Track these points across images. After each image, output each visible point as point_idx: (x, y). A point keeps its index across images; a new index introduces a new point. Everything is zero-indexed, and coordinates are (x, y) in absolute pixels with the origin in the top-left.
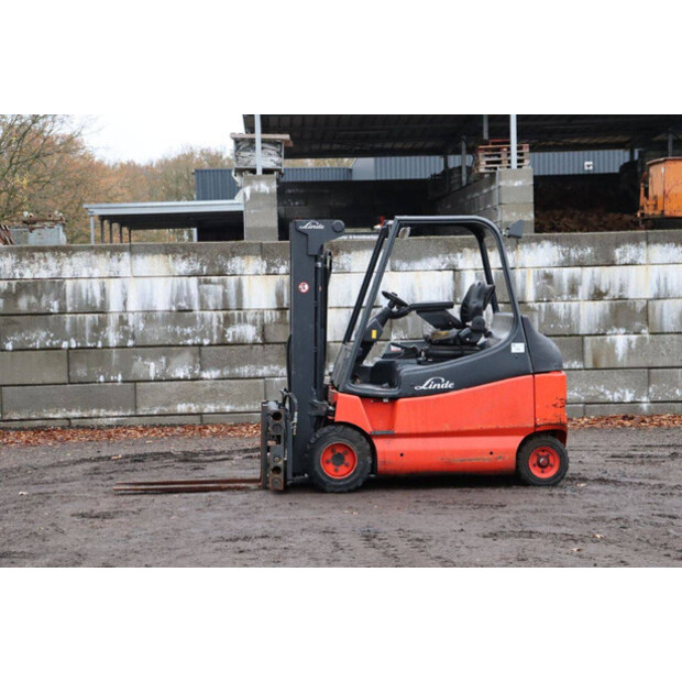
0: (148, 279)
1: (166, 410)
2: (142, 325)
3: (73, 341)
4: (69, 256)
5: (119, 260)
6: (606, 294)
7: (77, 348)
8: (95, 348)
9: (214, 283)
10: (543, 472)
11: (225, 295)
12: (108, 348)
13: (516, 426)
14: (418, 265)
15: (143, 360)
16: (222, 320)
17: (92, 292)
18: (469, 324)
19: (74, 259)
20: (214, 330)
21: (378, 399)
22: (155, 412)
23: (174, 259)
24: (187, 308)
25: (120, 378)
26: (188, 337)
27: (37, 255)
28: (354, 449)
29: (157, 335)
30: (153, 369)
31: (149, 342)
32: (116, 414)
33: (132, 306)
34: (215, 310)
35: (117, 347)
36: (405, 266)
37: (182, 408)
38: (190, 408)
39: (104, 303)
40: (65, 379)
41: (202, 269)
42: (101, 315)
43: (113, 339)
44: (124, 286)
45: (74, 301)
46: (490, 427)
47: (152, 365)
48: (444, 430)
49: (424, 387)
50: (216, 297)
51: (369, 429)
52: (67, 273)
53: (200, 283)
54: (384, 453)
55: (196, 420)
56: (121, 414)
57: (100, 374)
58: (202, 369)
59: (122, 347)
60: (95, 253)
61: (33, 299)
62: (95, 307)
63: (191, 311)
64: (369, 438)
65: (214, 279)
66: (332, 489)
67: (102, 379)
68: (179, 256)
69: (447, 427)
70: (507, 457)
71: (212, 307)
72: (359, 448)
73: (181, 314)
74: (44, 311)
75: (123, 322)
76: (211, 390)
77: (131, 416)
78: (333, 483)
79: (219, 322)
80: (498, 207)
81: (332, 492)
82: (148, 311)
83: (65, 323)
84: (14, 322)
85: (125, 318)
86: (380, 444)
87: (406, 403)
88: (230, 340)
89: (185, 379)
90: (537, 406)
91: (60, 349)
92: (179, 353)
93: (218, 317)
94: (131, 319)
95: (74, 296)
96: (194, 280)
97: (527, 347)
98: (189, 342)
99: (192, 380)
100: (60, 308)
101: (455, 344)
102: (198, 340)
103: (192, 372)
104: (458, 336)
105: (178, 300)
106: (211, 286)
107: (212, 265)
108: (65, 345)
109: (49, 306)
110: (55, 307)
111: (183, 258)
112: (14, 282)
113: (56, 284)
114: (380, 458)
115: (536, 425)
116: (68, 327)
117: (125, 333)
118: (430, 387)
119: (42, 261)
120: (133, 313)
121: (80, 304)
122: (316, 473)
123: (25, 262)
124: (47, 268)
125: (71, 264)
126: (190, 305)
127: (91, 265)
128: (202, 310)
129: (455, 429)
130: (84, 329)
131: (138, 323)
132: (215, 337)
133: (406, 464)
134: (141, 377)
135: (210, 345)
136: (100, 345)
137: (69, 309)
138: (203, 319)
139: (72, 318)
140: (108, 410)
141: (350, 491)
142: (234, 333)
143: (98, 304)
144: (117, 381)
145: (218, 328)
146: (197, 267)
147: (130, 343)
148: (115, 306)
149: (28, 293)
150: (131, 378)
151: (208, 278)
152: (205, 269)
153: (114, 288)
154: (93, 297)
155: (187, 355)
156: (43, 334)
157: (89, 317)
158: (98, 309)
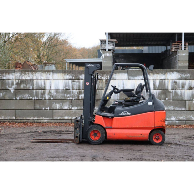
0: (57, 80)
1: (61, 118)
2: (55, 94)
3: (36, 98)
4: (35, 73)
5: (49, 75)
6: (193, 88)
7: (37, 100)
8: (42, 100)
9: (76, 82)
10: (157, 141)
11: (79, 85)
12: (46, 100)
13: (149, 126)
14: (136, 78)
15: (55, 103)
16: (78, 93)
17: (42, 84)
18: (137, 96)
19: (37, 74)
20: (76, 96)
21: (108, 117)
22: (58, 119)
23: (65, 74)
24: (68, 89)
25: (48, 108)
26: (68, 97)
27: (26, 72)
28: (100, 132)
29: (59, 96)
30: (58, 106)
31: (57, 99)
32: (47, 119)
33: (52, 88)
34: (77, 90)
35: (48, 100)
36: (132, 78)
37: (66, 118)
38: (68, 118)
39: (45, 87)
40: (33, 108)
41: (73, 78)
42: (44, 90)
43: (47, 97)
44: (50, 82)
45: (36, 86)
46: (141, 127)
47: (58, 105)
48: (127, 127)
49: (121, 114)
50: (77, 86)
51: (105, 126)
52: (35, 78)
53: (72, 82)
54: (109, 133)
55: (70, 121)
56: (49, 119)
57: (43, 107)
58: (72, 107)
59: (49, 99)
60: (43, 73)
61: (25, 85)
63: (69, 90)
64: (105, 129)
65: (76, 81)
66: (93, 143)
67: (43, 109)
68: (66, 74)
69: (128, 126)
70: (146, 136)
71: (75, 89)
72: (101, 132)
73: (66, 91)
74: (28, 89)
75: (50, 92)
76: (74, 113)
77: (52, 120)
78: (93, 142)
79: (77, 93)
80: (178, 62)
81: (93, 144)
82: (57, 90)
83: (33, 92)
84: (20, 92)
85: (51, 91)
86: (108, 131)
87: (116, 118)
88: (80, 98)
89: (67, 110)
90: (155, 121)
91: (32, 100)
92: (66, 102)
93: (77, 92)
94: (52, 92)
95: (36, 84)
96: (70, 81)
97: (153, 103)
98: (69, 99)
99: (69, 110)
100: (32, 88)
101: (132, 102)
102: (71, 98)
103: (69, 107)
104: (133, 99)
105: (66, 86)
106: (75, 83)
107: (76, 76)
108: (33, 98)
109: (29, 87)
110: (31, 87)
111: (68, 74)
112: (20, 80)
113: (31, 81)
114: (108, 135)
115: (155, 127)
116: (34, 93)
117: (51, 96)
118: (123, 114)
119: (28, 74)
120: (53, 90)
121: (38, 87)
122: (88, 138)
123: (23, 74)
124: (29, 76)
125: (36, 75)
126: (69, 88)
127: (41, 76)
128: (72, 89)
129: (130, 127)
130: (39, 94)
131: (54, 93)
132: (76, 98)
133: (116, 137)
134: (55, 108)
135: (75, 100)
136: (43, 99)
137: (35, 88)
138: (73, 92)
139: (35, 91)
140: (45, 118)
141: (98, 144)
142: (81, 96)
143: (43, 87)
144: (48, 109)
145: (77, 95)
146: (71, 77)
147: (52, 99)
148: (48, 88)
149: (23, 83)
150: (52, 109)
151: (75, 80)
152: (74, 78)
153: (48, 83)
154: (42, 85)
155: (68, 103)
156: (27, 95)
157: (40, 91)
158: (43, 89)
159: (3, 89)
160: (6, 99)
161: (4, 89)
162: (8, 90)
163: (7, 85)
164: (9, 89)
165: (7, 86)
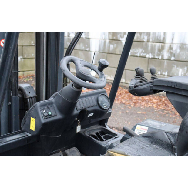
2: (178, 51)
3: (150, 54)
7: (152, 58)
8: (158, 59)
12: (164, 59)
15: (177, 67)
25: (166, 74)
29: (184, 56)
31: (180, 59)
33: (175, 41)
35: (167, 60)
39: (164, 39)
40: (146, 71)
42: (162, 44)
43: (166, 56)
45: (153, 37)
47: (181, 70)
57: (159, 71)
59: (169, 60)
61: (139, 35)
62: (160, 40)
74: (142, 41)
75: (171, 48)
82: (183, 44)
83: (148, 46)
85: (172, 46)
91: (145, 57)
94: (175, 47)
95: (153, 34)
100: (148, 40)
108: (147, 56)
109: (144, 38)
116: (149, 48)
117: (171, 53)
120: (176, 44)
130: (155, 50)
131: (177, 49)
136: (160, 58)
137: (151, 40)
139: (152, 45)
143: (162, 39)
147: (173, 58)
148: (168, 41)
150: (170, 75)
154: (160, 35)
156: (141, 50)
157: (158, 44)
158: (161, 41)
159: (114, 40)
160: (117, 53)
161: (116, 39)
162: (119, 41)
163: (119, 34)
164: (121, 39)
165: (119, 36)
